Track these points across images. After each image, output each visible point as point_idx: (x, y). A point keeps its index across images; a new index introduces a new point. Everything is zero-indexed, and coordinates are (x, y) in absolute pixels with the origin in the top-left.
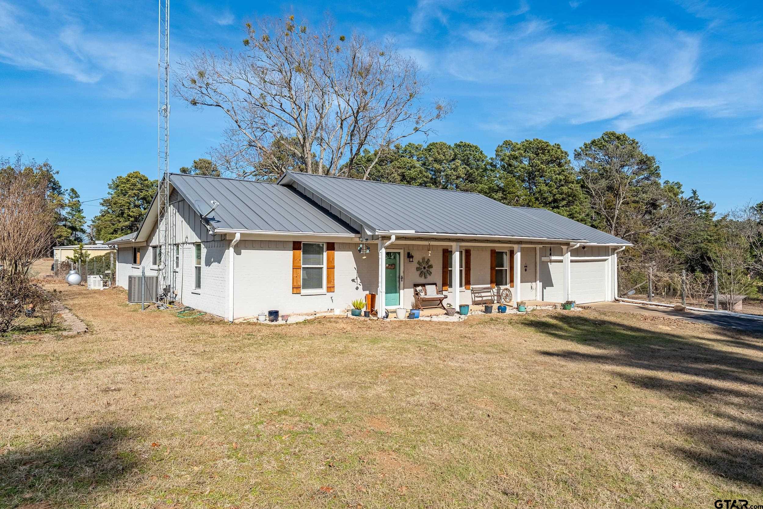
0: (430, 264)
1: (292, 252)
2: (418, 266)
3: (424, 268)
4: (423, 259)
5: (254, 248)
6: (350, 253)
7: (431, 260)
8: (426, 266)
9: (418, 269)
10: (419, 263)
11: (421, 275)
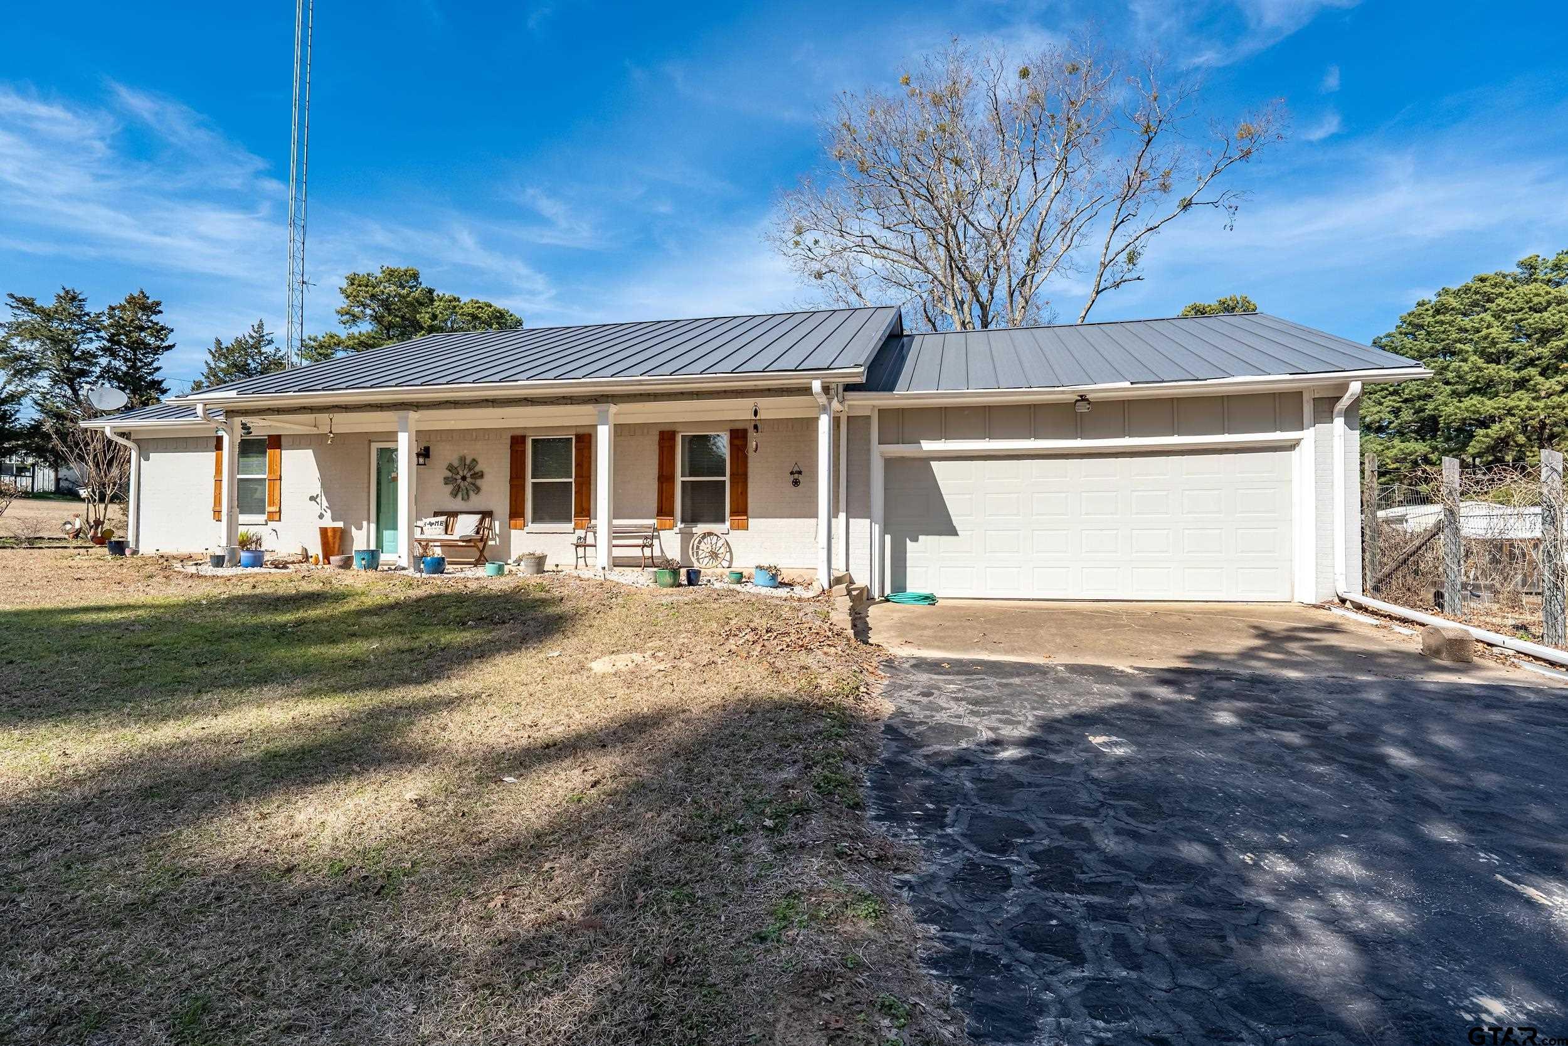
0: (477, 469)
1: (214, 454)
2: (449, 474)
3: (464, 478)
4: (463, 459)
5: (166, 450)
6: (310, 452)
7: (480, 460)
8: (468, 475)
9: (447, 481)
10: (451, 468)
11: (454, 494)
